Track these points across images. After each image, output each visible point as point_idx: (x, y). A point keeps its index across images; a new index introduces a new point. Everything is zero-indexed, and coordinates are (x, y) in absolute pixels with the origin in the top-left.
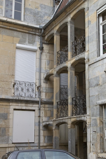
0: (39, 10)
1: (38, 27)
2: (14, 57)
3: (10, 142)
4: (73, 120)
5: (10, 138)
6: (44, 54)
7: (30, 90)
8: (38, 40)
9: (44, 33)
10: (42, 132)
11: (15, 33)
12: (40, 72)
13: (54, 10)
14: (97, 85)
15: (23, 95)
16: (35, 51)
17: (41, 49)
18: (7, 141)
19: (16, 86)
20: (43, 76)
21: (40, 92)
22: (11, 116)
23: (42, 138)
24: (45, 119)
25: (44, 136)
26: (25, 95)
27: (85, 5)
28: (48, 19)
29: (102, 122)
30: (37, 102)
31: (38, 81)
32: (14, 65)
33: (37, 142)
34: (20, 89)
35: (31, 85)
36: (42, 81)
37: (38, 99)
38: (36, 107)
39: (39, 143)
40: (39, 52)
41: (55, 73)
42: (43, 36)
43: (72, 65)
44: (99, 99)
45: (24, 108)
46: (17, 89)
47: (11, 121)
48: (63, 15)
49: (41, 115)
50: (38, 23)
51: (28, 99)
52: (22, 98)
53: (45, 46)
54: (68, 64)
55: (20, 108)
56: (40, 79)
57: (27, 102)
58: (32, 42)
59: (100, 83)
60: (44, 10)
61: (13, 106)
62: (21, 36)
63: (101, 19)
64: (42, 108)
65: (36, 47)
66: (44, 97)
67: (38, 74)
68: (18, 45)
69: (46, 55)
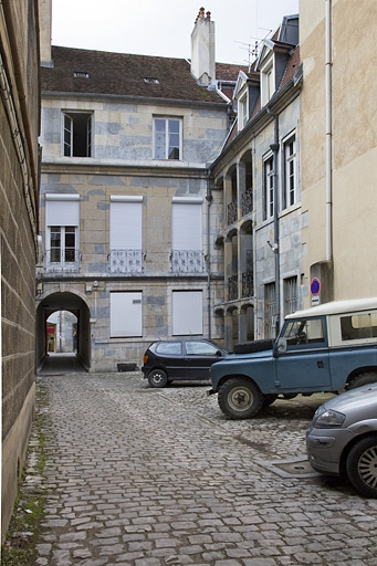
0: (205, 139)
1: (203, 166)
2: (170, 217)
3: (170, 334)
4: (242, 303)
5: (170, 329)
6: (213, 205)
7: (195, 262)
8: (204, 185)
9: (212, 175)
10: (213, 320)
11: (171, 181)
12: (209, 234)
13: (228, 129)
14: (263, 258)
15: (185, 270)
16: (200, 203)
17: (210, 198)
18: (165, 332)
19: (174, 259)
20: (213, 239)
21: (209, 264)
22: (169, 300)
23: (214, 329)
24: (217, 302)
25: (217, 326)
26: (187, 270)
27: (252, 145)
28: (218, 151)
29: (267, 306)
30: (204, 279)
31: (205, 248)
32: (171, 227)
33: (206, 333)
34: (180, 262)
35: (196, 254)
36: (212, 247)
37: (206, 274)
38: (203, 285)
39: (210, 335)
40: (206, 203)
41: (225, 236)
42: (210, 179)
43: (241, 227)
44: (264, 277)
45: (187, 288)
46: (176, 262)
47: (169, 307)
48: (231, 152)
49: (212, 297)
50: (203, 159)
51: (192, 275)
52: (183, 275)
53: (214, 194)
54: (238, 226)
55: (181, 288)
56: (209, 245)
57: (190, 279)
58: (195, 191)
59: (265, 256)
60: (212, 138)
61: (172, 286)
62: (178, 185)
63: (268, 167)
64: (212, 287)
65: (202, 196)
66: (215, 270)
67: (205, 236)
68: (175, 198)
69: (217, 207)
